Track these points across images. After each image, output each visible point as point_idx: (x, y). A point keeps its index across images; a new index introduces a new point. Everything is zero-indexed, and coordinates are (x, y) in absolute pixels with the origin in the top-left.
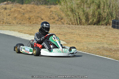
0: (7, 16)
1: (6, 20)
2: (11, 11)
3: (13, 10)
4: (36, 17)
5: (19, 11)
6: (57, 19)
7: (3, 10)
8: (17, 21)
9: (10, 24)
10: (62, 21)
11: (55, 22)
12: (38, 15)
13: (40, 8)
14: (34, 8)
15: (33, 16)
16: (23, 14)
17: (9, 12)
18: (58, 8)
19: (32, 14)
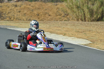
0: (17, 13)
1: (17, 16)
2: (21, 8)
3: (22, 7)
4: (44, 14)
5: (29, 8)
6: (63, 15)
7: (14, 7)
8: (27, 17)
9: (20, 19)
10: (68, 17)
11: (61, 18)
12: (46, 12)
13: (47, 5)
14: (42, 5)
15: (41, 13)
16: (32, 11)
17: (19, 9)
18: (64, 6)
19: (40, 11)
